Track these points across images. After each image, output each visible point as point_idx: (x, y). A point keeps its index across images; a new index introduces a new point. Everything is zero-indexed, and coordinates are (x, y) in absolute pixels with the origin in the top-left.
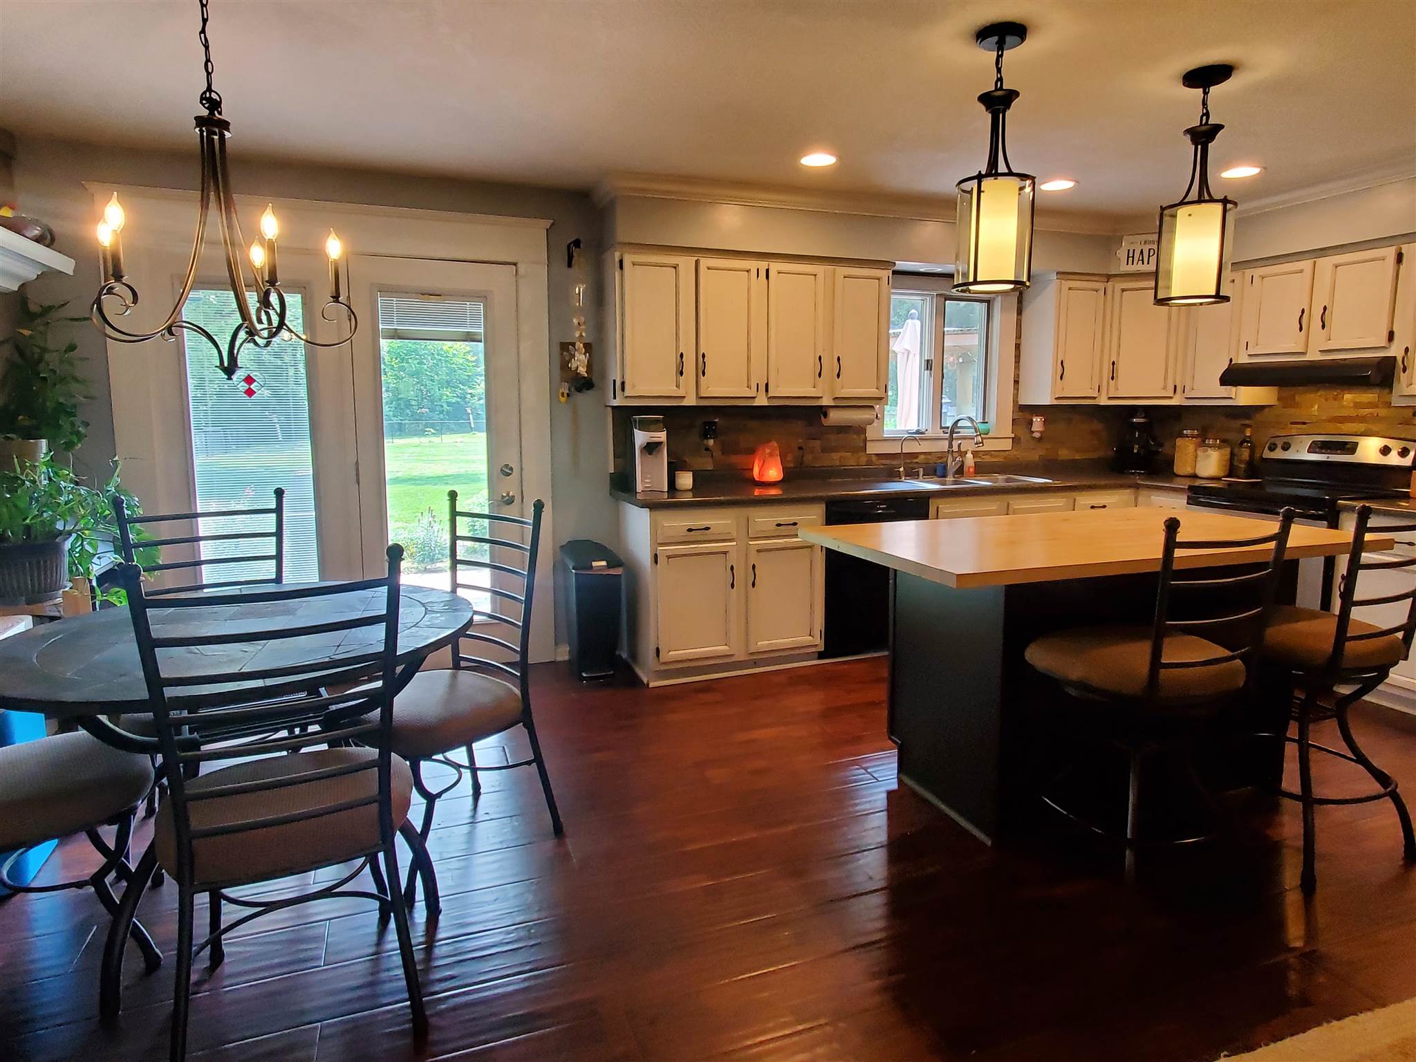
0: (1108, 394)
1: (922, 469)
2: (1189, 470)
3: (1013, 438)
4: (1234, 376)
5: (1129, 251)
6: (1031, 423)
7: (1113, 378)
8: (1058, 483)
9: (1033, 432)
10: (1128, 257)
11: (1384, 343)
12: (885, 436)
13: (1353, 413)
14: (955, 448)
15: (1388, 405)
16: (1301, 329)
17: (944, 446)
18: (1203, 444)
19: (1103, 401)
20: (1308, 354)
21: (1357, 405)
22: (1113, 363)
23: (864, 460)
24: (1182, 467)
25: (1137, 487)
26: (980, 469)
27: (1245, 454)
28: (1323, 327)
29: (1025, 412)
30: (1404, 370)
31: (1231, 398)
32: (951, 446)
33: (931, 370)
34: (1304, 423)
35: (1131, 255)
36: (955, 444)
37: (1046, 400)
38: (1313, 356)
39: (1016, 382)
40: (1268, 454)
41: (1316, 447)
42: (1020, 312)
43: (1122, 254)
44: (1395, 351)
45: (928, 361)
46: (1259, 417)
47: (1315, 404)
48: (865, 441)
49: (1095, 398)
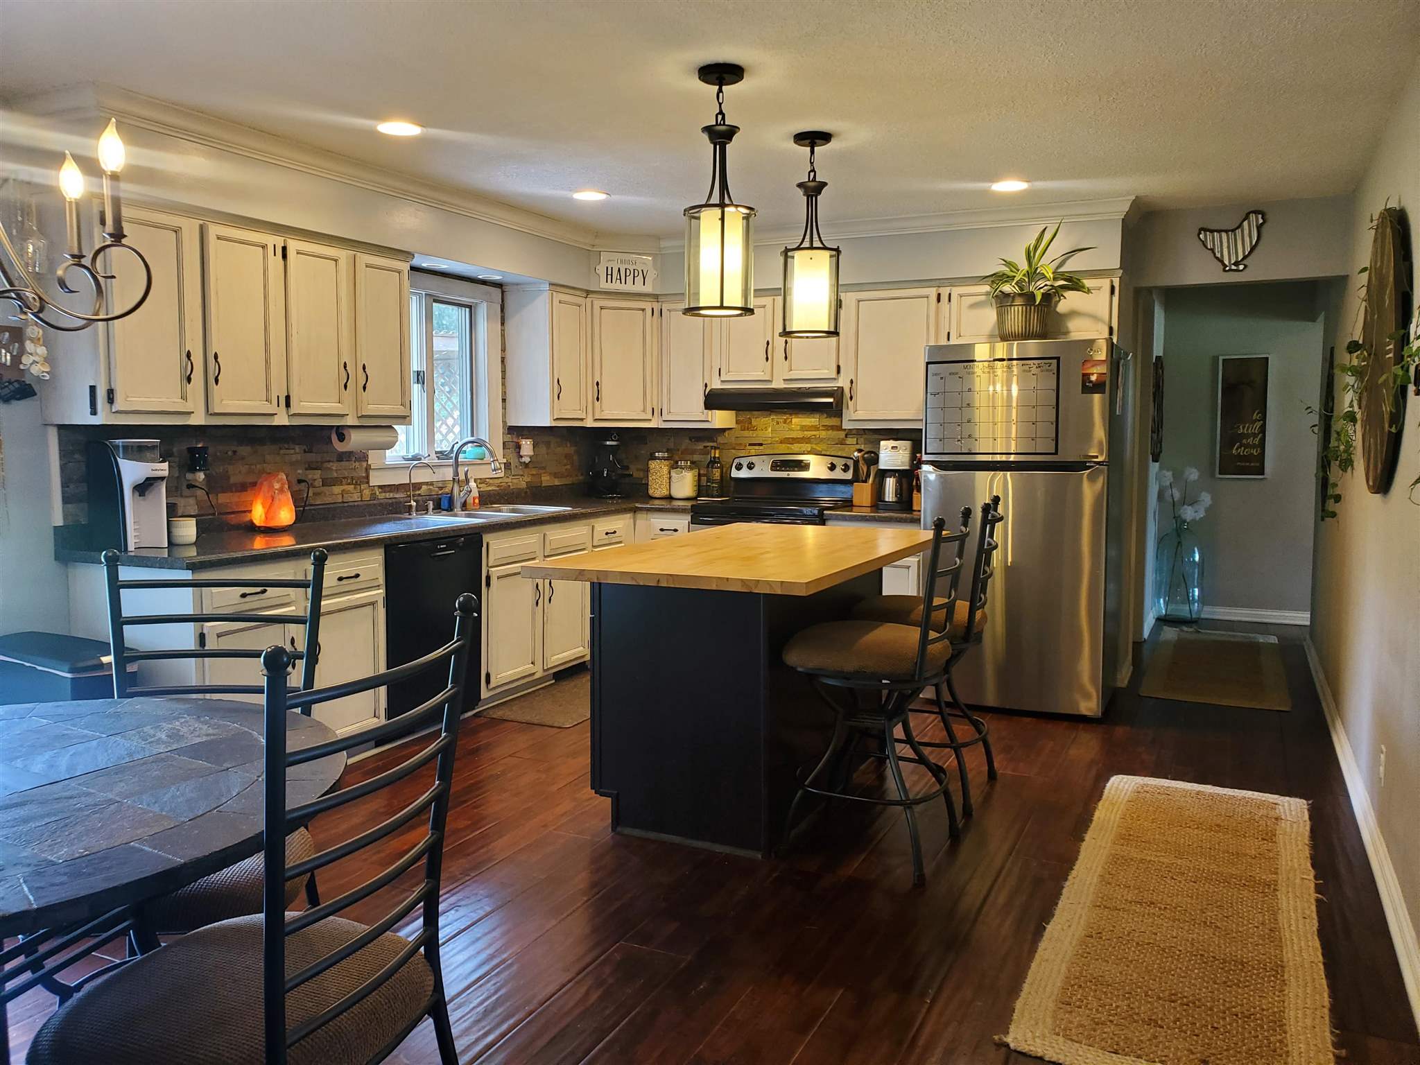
0: (593, 416)
1: (431, 502)
2: (665, 492)
3: (505, 463)
4: (714, 400)
5: (607, 268)
6: (518, 447)
7: (598, 399)
8: (578, 510)
9: (522, 457)
10: (607, 275)
11: (834, 375)
12: (387, 463)
13: (800, 435)
14: (462, 477)
15: (839, 428)
16: (767, 359)
17: (448, 474)
18: (675, 466)
19: (590, 423)
20: (774, 382)
21: (804, 428)
22: (598, 384)
23: (367, 493)
24: (657, 488)
25: (635, 510)
26: (487, 500)
27: (717, 474)
28: (786, 358)
29: (517, 432)
30: (851, 398)
31: (708, 421)
32: (456, 473)
33: (423, 383)
34: (761, 445)
35: (609, 273)
36: (462, 470)
37: (544, 419)
38: (778, 384)
39: (504, 400)
40: (735, 474)
41: (776, 466)
42: (503, 324)
43: (601, 270)
44: (843, 382)
45: (418, 373)
46: (720, 439)
47: (769, 427)
48: (368, 469)
49: (582, 420)
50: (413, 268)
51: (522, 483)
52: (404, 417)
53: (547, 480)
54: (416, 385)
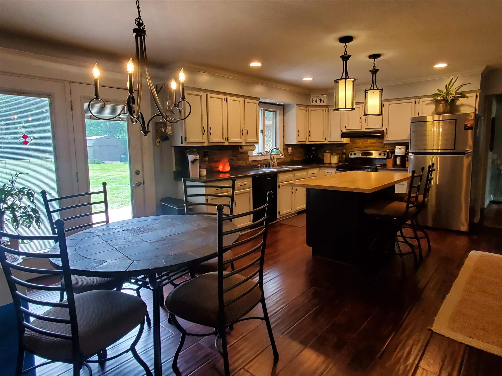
0: (308, 141)
1: (264, 165)
2: (329, 162)
3: (284, 154)
4: (344, 135)
5: (313, 99)
6: (288, 150)
7: (310, 136)
8: (304, 167)
9: (288, 152)
10: (313, 101)
11: (381, 127)
12: (253, 155)
13: (370, 145)
14: (272, 158)
15: (383, 143)
16: (360, 123)
17: (269, 157)
18: (332, 154)
19: (307, 143)
20: (362, 130)
21: (371, 143)
22: (310, 131)
23: (248, 162)
24: (327, 161)
25: (320, 167)
26: (279, 164)
27: (344, 157)
28: (366, 122)
29: (287, 146)
30: (386, 134)
31: (342, 141)
32: (271, 157)
33: (262, 133)
34: (358, 148)
35: (313, 100)
36: (272, 156)
37: (294, 142)
38: (363, 130)
39: (284, 137)
40: (350, 156)
41: (362, 154)
42: (284, 116)
43: (311, 99)
44: (384, 129)
45: (261, 130)
46: (346, 146)
47: (360, 143)
48: (248, 156)
49: (305, 142)
50: (260, 102)
51: (288, 159)
52: (257, 142)
53: (295, 159)
54: (261, 134)
